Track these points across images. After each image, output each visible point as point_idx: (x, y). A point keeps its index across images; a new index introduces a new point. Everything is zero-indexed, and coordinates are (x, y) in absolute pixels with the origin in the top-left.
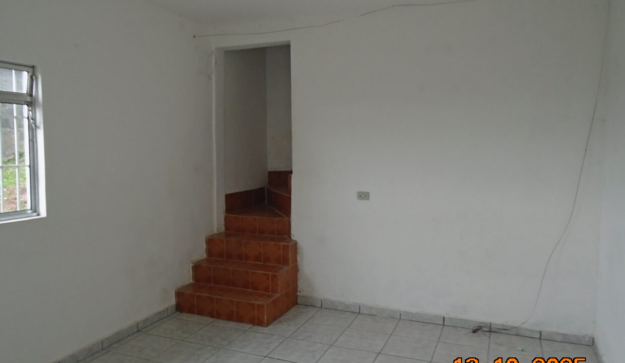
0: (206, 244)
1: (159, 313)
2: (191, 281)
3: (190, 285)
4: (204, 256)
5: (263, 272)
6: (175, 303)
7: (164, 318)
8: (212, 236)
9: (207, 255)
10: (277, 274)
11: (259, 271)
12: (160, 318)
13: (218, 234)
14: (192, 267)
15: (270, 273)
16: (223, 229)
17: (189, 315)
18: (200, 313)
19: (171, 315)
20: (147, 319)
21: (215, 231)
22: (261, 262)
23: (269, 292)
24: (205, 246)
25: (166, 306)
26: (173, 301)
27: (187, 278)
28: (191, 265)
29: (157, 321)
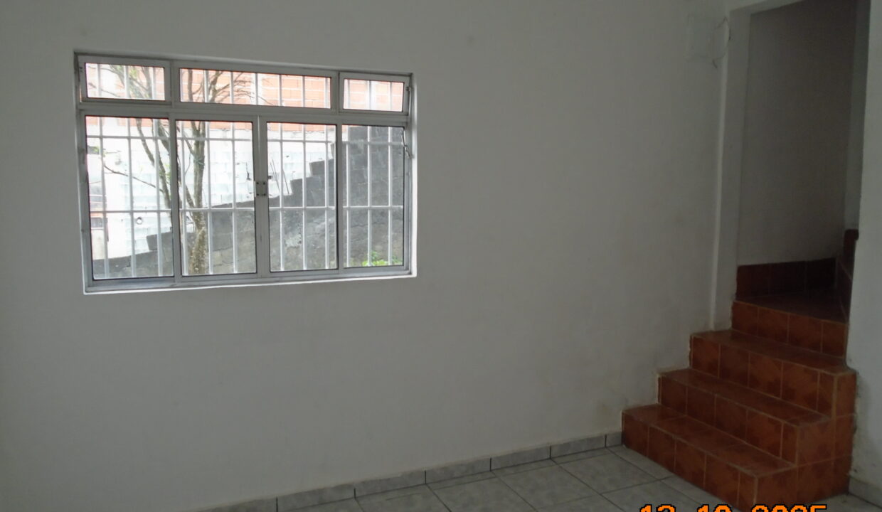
0: (691, 347)
1: (591, 440)
2: (656, 401)
3: (651, 408)
4: (686, 364)
5: (770, 416)
6: (621, 431)
7: (598, 449)
8: (704, 334)
9: (690, 364)
10: (794, 426)
11: (763, 413)
12: (592, 447)
13: (718, 333)
14: (659, 379)
15: (783, 422)
16: (728, 325)
17: (637, 455)
18: (654, 457)
19: (611, 447)
20: (567, 445)
21: (712, 327)
22: (778, 395)
23: (778, 455)
24: (689, 349)
25: (606, 431)
26: (618, 427)
27: (649, 395)
28: (658, 376)
29: (585, 452)
